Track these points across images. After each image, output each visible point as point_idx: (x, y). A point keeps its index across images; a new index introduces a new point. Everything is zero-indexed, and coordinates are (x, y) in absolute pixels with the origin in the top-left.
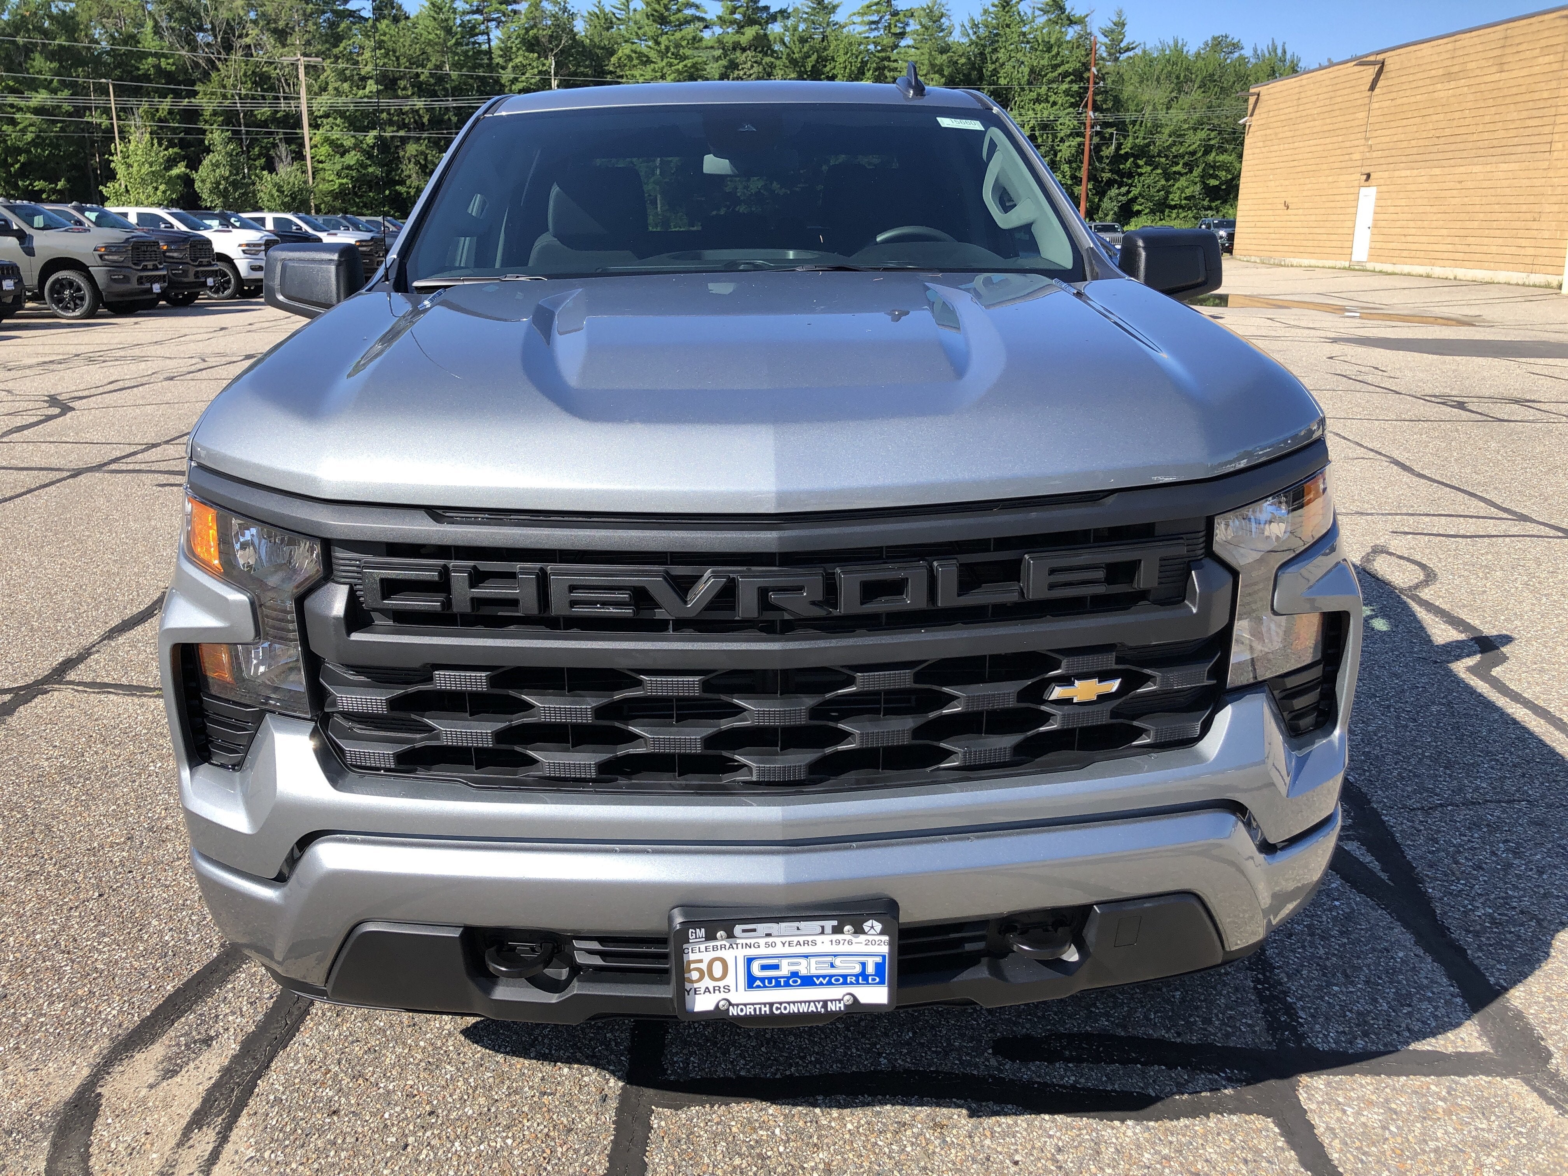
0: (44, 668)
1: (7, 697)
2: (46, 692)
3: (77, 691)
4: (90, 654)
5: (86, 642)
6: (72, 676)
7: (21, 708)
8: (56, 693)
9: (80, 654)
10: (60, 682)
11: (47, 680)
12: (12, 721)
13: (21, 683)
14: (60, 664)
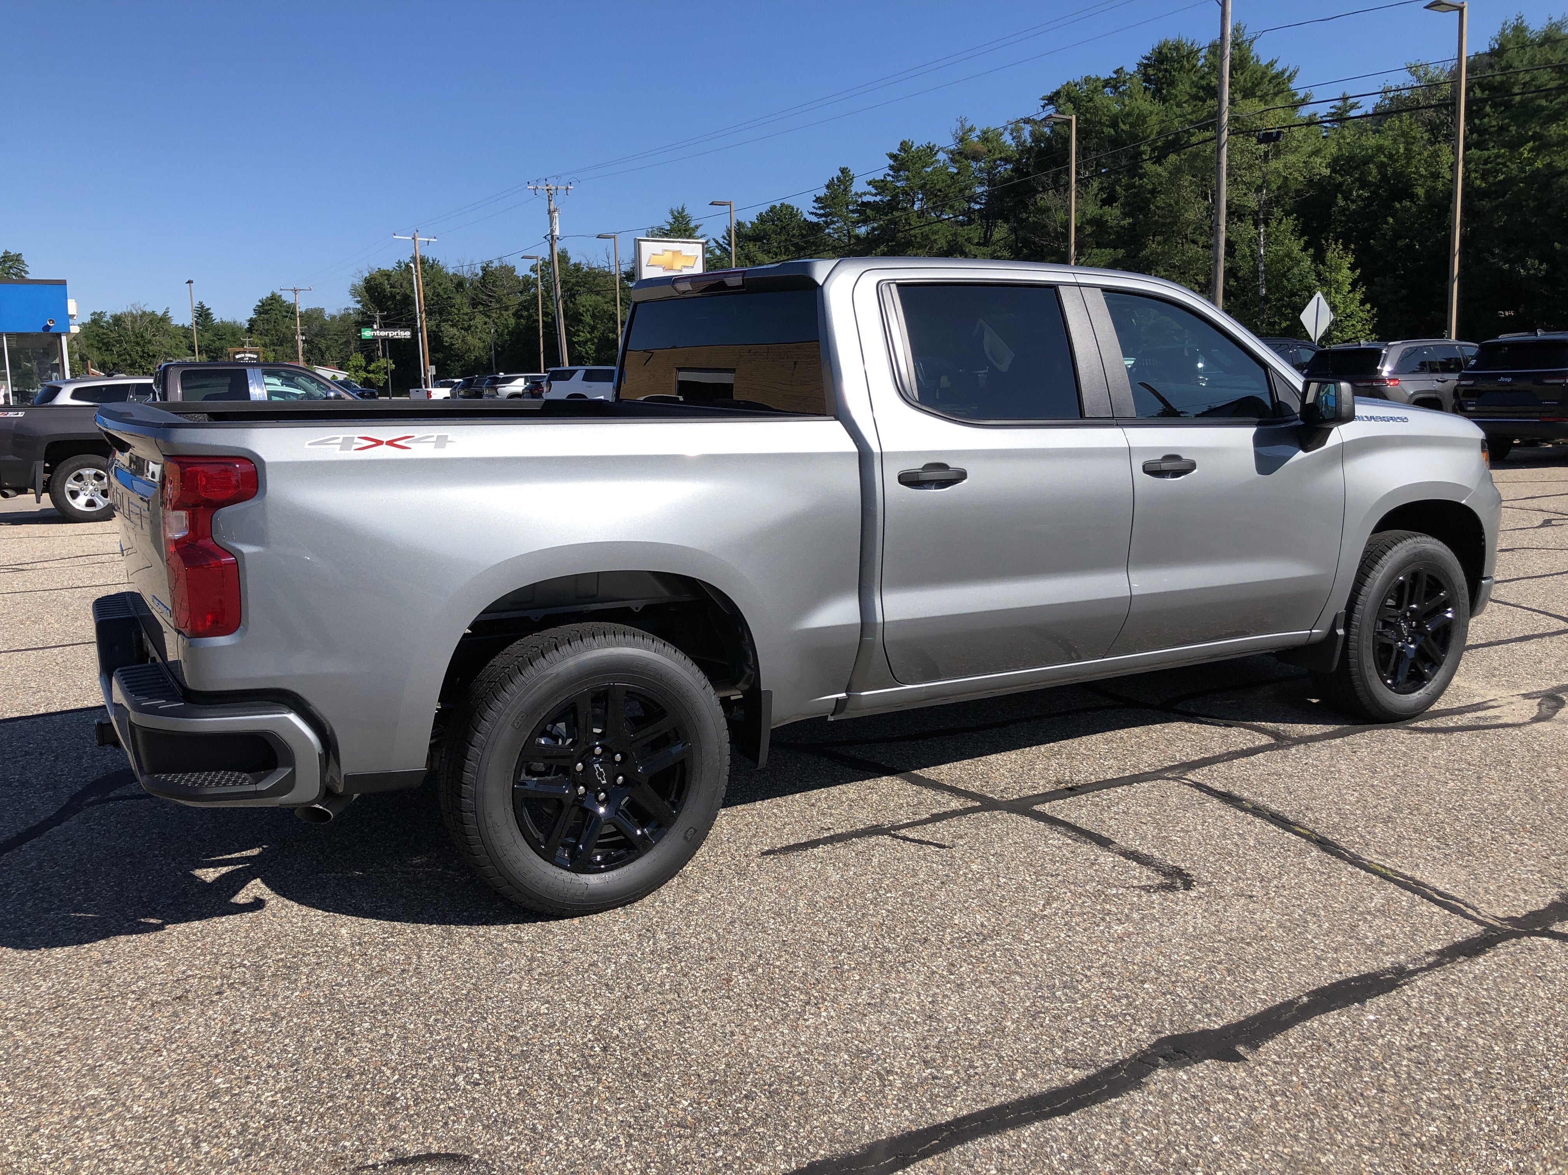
0: (1503, 951)
1: (1556, 927)
2: (1511, 919)
3: (1475, 909)
4: (1441, 953)
5: (1437, 976)
6: (1474, 930)
7: (1542, 907)
8: (1501, 916)
9: (1453, 961)
10: (1491, 927)
11: (1505, 936)
12: (1552, 895)
13: (1537, 941)
14: (1484, 952)
